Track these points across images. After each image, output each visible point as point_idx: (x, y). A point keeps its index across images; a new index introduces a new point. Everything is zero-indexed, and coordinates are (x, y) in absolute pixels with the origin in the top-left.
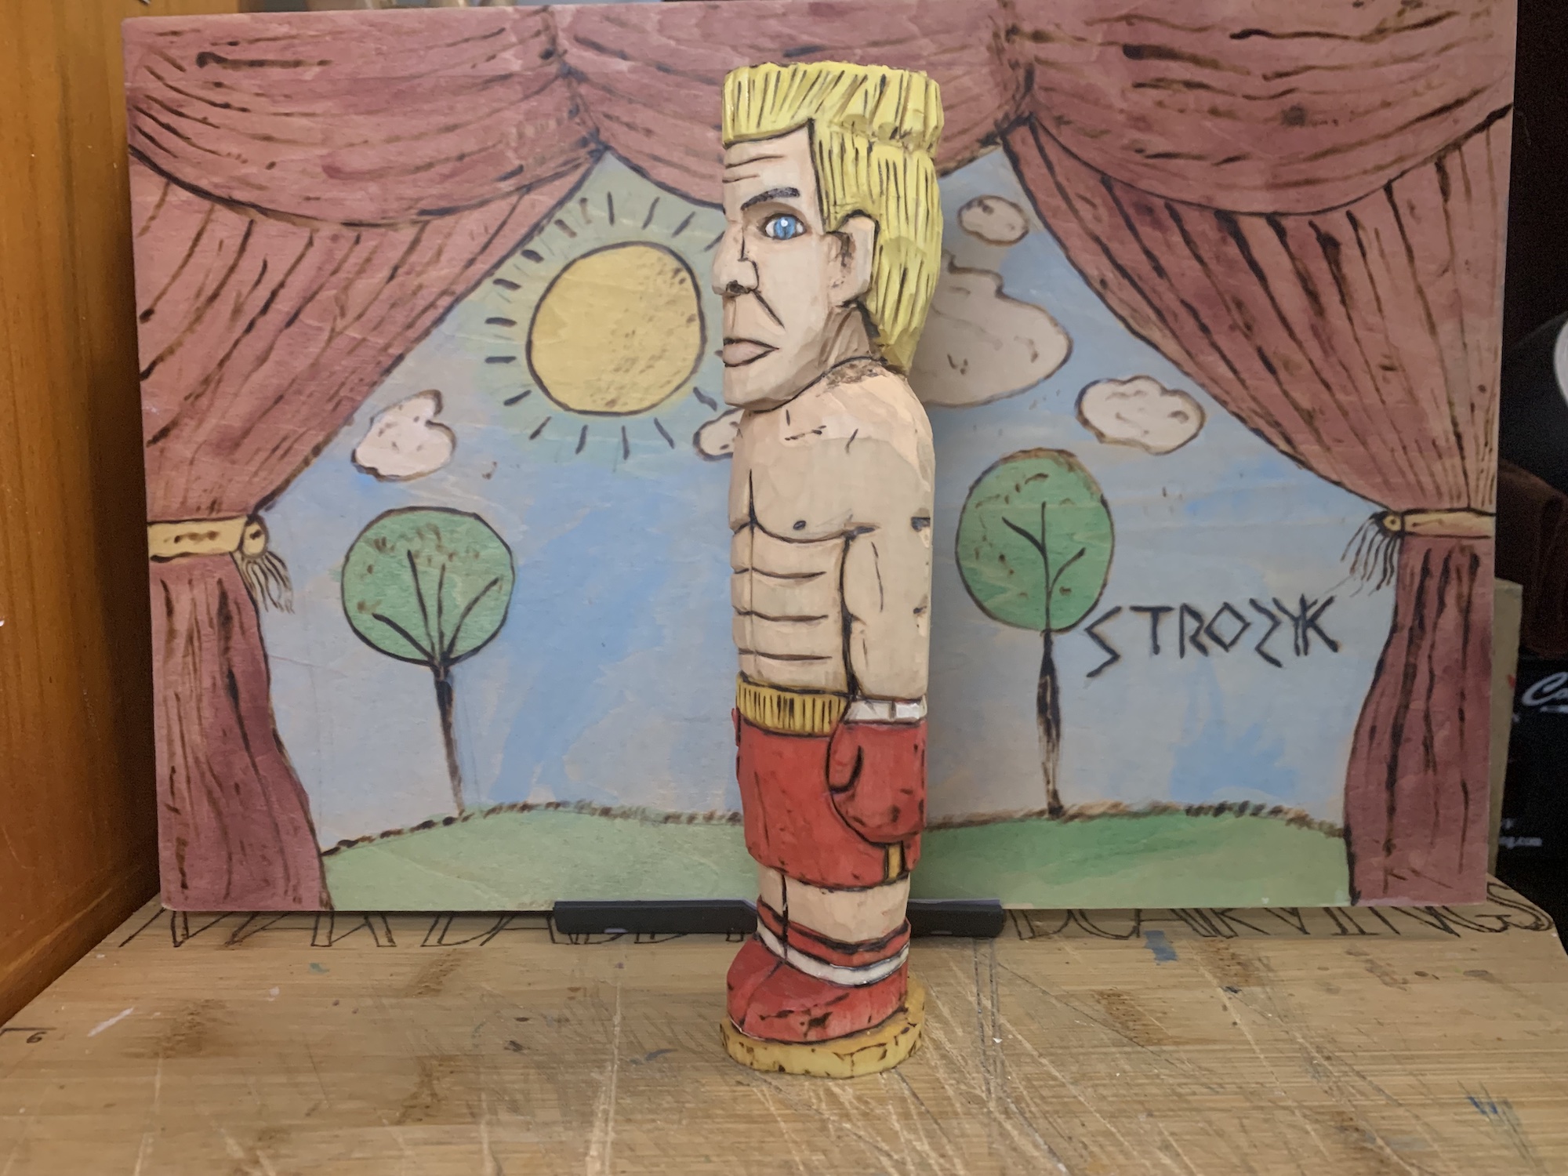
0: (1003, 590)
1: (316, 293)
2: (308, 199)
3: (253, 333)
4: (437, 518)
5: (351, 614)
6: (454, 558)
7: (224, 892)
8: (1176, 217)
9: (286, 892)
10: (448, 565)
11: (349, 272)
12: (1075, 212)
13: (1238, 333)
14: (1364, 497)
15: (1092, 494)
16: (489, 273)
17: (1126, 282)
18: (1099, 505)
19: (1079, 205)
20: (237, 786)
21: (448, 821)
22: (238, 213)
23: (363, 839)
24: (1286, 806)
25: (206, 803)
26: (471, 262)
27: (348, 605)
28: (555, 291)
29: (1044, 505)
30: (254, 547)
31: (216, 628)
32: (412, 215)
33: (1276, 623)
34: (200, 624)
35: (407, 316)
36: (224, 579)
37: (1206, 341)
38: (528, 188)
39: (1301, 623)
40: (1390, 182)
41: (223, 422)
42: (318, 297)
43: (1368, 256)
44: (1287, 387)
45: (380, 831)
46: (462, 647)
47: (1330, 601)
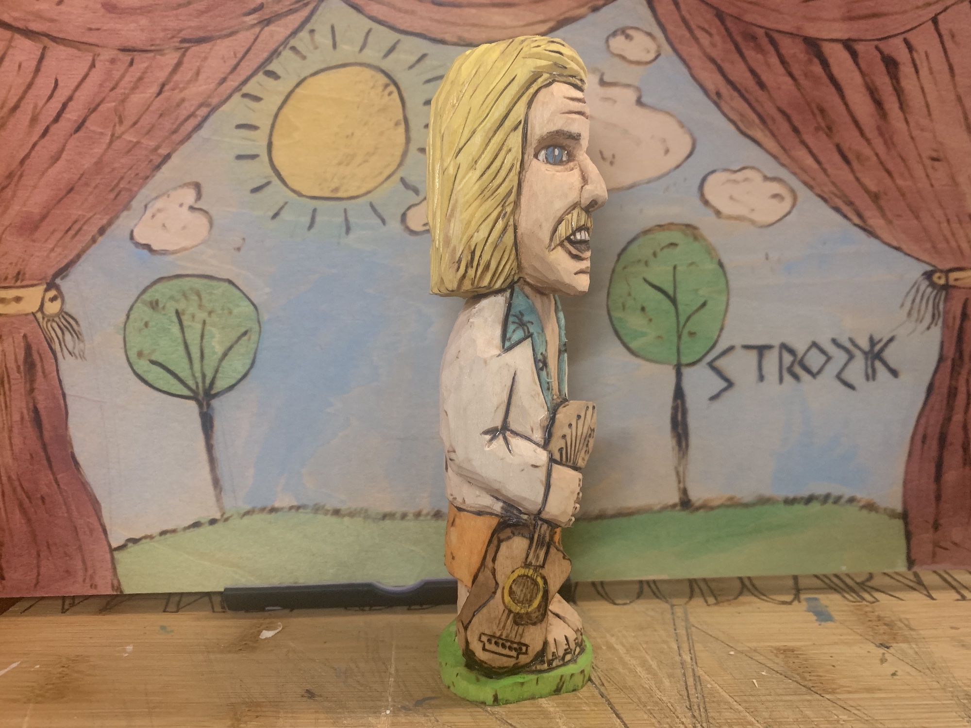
0: (643, 334)
1: (98, 105)
2: (90, 29)
3: (47, 138)
4: (198, 283)
5: (131, 360)
6: (212, 314)
7: (34, 581)
8: (773, 42)
9: (84, 581)
10: (208, 320)
11: (125, 88)
12: (696, 39)
13: (821, 133)
14: (918, 259)
15: (712, 258)
16: (238, 89)
17: (735, 94)
18: (718, 267)
19: (699, 34)
20: (43, 498)
21: (213, 522)
22: (33, 41)
23: (146, 537)
24: (859, 495)
25: (17, 512)
26: (224, 80)
27: (129, 353)
28: (291, 102)
29: (675, 268)
30: (52, 308)
31: (23, 374)
32: (176, 43)
33: (851, 356)
34: (10, 370)
35: (173, 124)
36: (29, 335)
37: (797, 140)
38: (268, 22)
39: (870, 356)
40: (937, 15)
41: (24, 209)
42: (100, 108)
43: (921, 73)
44: (859, 175)
45: (159, 531)
46: (220, 385)
47: (891, 340)
